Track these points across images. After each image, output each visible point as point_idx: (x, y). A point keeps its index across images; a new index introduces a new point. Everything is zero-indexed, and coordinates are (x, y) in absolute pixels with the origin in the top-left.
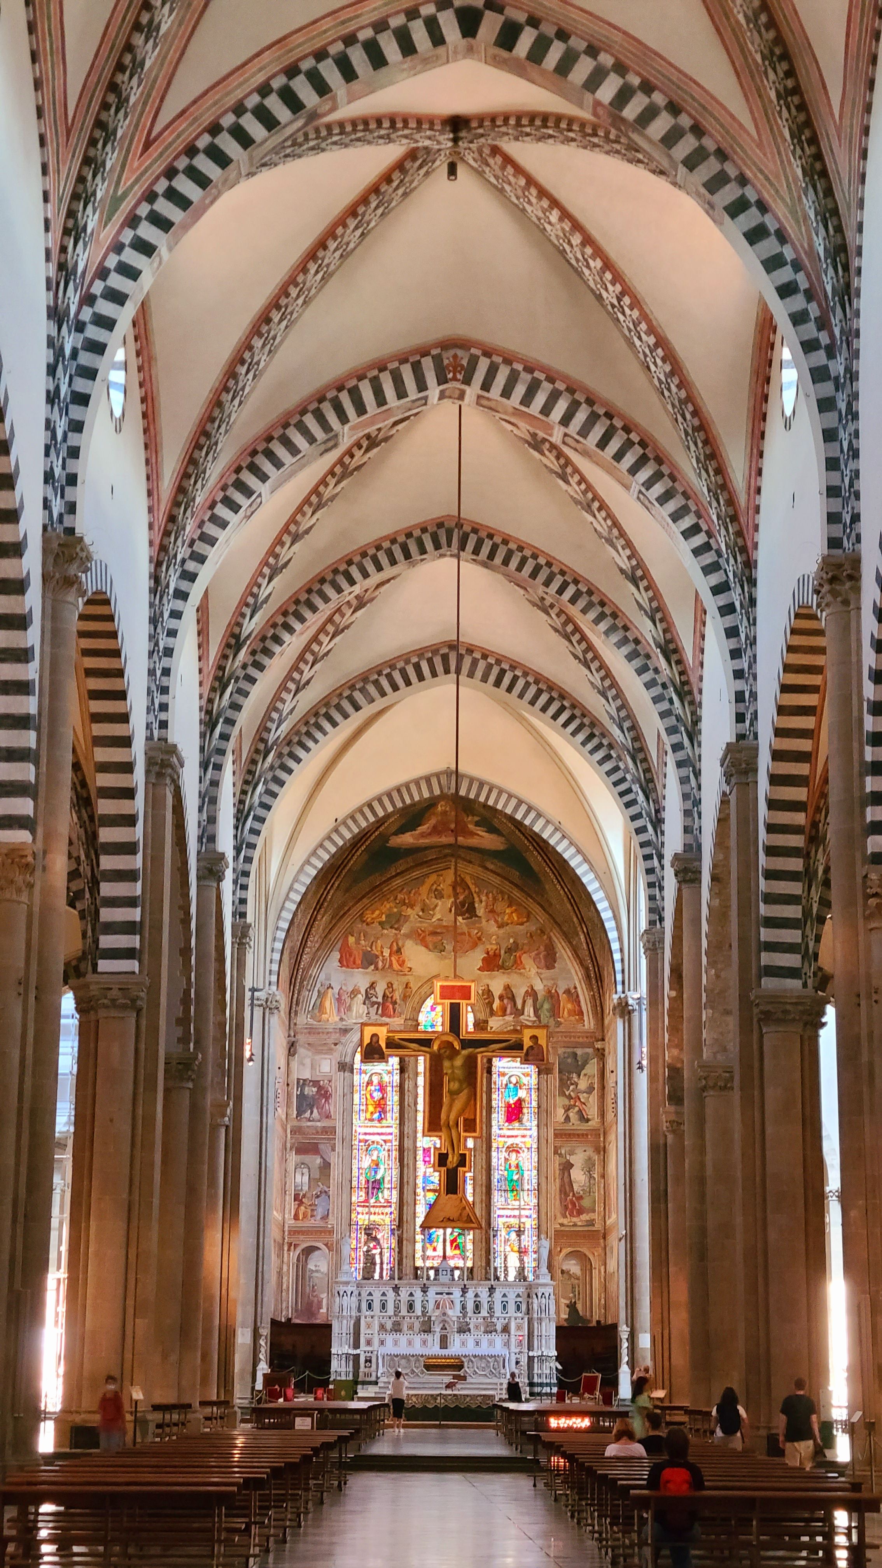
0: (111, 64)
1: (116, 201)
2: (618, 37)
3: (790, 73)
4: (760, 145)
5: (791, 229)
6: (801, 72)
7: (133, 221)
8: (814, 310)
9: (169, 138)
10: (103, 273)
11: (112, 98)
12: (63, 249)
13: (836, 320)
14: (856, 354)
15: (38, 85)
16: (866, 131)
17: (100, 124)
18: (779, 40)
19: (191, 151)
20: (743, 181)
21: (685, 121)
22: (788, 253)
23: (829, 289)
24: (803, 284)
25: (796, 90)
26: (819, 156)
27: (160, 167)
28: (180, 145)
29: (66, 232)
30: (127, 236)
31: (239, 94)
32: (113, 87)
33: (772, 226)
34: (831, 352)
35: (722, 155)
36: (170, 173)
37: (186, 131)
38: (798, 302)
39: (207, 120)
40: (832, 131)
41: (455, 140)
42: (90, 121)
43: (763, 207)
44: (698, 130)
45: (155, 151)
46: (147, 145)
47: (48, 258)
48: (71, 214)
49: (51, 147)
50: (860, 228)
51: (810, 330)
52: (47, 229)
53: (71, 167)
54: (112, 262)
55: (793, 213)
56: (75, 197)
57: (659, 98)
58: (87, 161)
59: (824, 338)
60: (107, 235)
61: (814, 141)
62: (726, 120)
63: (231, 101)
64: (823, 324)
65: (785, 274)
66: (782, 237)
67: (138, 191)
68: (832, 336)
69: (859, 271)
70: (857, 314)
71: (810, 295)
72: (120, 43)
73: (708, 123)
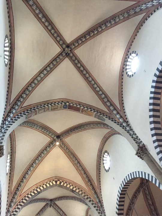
0: (18, 186)
1: (16, 203)
2: (72, 182)
3: (91, 183)
4: (89, 191)
5: (94, 200)
6: (92, 183)
7: (17, 205)
8: (98, 209)
9: (23, 195)
10: (13, 212)
11: (17, 190)
12: (8, 209)
13: (101, 209)
14: (105, 213)
15: (9, 187)
16: (100, 187)
17: (15, 193)
18: (89, 179)
19: (25, 197)
20: (87, 195)
21: (80, 190)
22: (94, 203)
23: (100, 206)
24: (96, 206)
25: (92, 184)
26: (95, 191)
27: (21, 199)
28: (24, 196)
29: (9, 206)
30: (16, 207)
31: (31, 190)
32: (17, 188)
33: (92, 200)
34: (102, 214)
35: (84, 193)
36: (22, 199)
37: (25, 194)
38: (96, 208)
39: (27, 193)
40: (96, 188)
41: (51, 202)
42: (14, 192)
43: (90, 198)
44: (81, 191)
45: (21, 197)
46: (20, 196)
47: (6, 209)
48: (10, 204)
49: (9, 195)
50: (102, 198)
51: (98, 211)
52: (7, 205)
53: (11, 198)
54: (14, 210)
55: (94, 198)
56: (11, 202)
57: (77, 188)
58: (13, 197)
59: (100, 212)
60: (14, 207)
61: (94, 189)
62: (84, 189)
63: (30, 191)
64: (100, 210)
65: (94, 205)
66: (93, 201)
67: (18, 201)
68: (101, 211)
69: (103, 203)
70: (104, 208)
71: (97, 207)
72: (19, 183)
73: (83, 190)
